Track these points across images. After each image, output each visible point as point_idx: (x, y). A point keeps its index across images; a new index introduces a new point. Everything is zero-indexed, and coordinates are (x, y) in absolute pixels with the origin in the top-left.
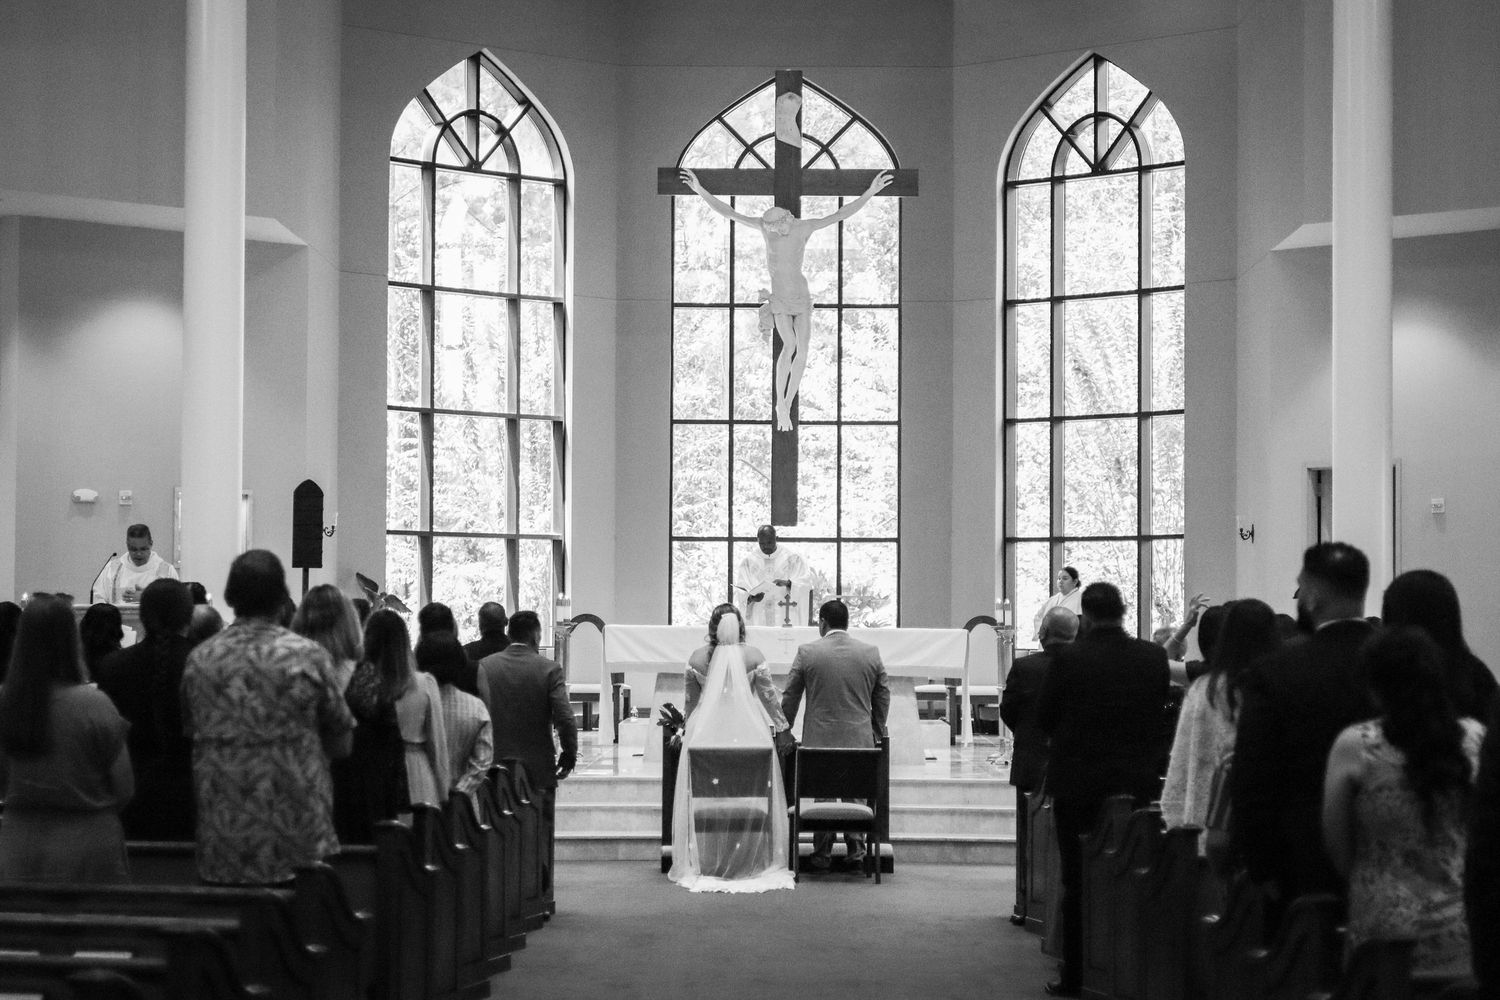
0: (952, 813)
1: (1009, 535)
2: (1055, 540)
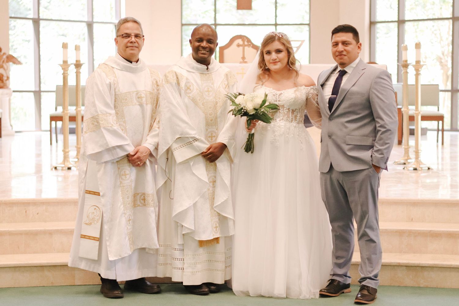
0: (400, 233)
1: (372, 20)
2: (401, 22)
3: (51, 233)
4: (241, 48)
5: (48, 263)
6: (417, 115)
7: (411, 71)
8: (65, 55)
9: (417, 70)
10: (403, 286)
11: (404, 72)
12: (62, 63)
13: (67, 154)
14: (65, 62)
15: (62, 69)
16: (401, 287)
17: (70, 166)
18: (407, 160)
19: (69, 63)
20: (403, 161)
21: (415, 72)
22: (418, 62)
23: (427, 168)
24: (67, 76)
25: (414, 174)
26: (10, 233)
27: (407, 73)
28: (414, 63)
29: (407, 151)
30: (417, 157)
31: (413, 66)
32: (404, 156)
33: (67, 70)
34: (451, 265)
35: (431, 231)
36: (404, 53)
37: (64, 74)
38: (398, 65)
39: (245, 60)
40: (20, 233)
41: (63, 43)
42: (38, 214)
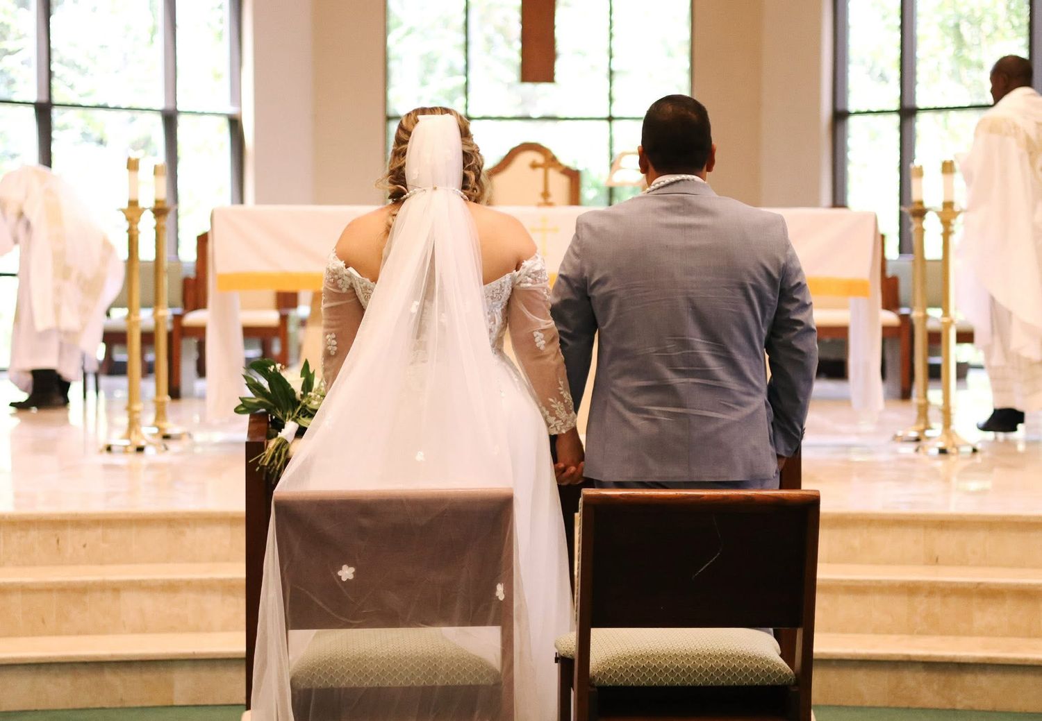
0: (911, 589)
1: (840, 107)
2: (907, 113)
3: (116, 589)
4: (540, 171)
5: (112, 656)
6: (947, 326)
7: (932, 225)
8: (134, 185)
9: (947, 224)
10: (917, 706)
11: (916, 229)
12: (126, 206)
13: (137, 416)
14: (133, 204)
15: (128, 219)
16: (912, 709)
17: (142, 443)
18: (923, 431)
19: (141, 205)
20: (914, 434)
21: (940, 228)
22: (948, 205)
23: (970, 450)
24: (137, 236)
25: (940, 464)
26: (25, 589)
27: (922, 231)
28: (940, 208)
29: (924, 410)
30: (947, 423)
31: (939, 214)
32: (918, 423)
33: (137, 223)
34: (1026, 660)
35: (979, 584)
36: (915, 183)
37: (130, 230)
38: (901, 214)
39: (550, 200)
40: (48, 589)
41: (129, 159)
42: (84, 546)
